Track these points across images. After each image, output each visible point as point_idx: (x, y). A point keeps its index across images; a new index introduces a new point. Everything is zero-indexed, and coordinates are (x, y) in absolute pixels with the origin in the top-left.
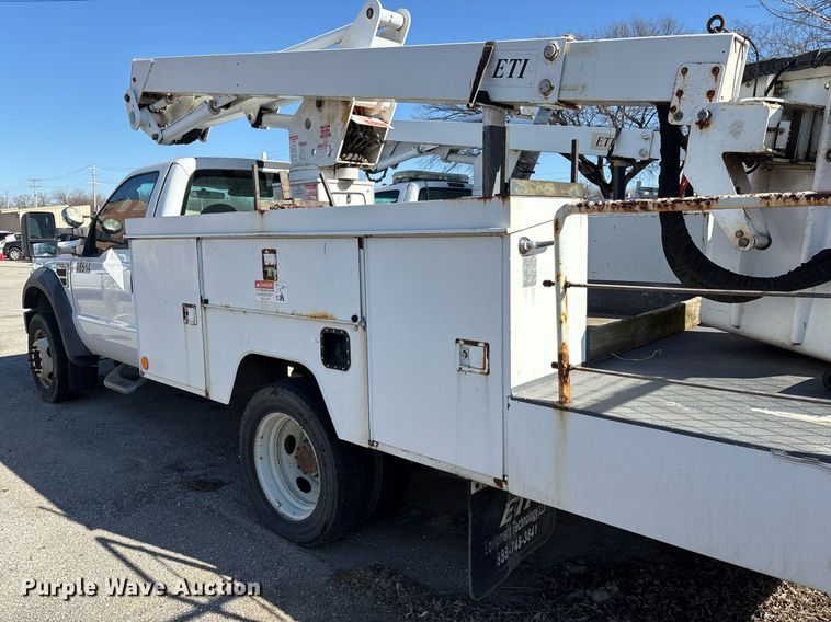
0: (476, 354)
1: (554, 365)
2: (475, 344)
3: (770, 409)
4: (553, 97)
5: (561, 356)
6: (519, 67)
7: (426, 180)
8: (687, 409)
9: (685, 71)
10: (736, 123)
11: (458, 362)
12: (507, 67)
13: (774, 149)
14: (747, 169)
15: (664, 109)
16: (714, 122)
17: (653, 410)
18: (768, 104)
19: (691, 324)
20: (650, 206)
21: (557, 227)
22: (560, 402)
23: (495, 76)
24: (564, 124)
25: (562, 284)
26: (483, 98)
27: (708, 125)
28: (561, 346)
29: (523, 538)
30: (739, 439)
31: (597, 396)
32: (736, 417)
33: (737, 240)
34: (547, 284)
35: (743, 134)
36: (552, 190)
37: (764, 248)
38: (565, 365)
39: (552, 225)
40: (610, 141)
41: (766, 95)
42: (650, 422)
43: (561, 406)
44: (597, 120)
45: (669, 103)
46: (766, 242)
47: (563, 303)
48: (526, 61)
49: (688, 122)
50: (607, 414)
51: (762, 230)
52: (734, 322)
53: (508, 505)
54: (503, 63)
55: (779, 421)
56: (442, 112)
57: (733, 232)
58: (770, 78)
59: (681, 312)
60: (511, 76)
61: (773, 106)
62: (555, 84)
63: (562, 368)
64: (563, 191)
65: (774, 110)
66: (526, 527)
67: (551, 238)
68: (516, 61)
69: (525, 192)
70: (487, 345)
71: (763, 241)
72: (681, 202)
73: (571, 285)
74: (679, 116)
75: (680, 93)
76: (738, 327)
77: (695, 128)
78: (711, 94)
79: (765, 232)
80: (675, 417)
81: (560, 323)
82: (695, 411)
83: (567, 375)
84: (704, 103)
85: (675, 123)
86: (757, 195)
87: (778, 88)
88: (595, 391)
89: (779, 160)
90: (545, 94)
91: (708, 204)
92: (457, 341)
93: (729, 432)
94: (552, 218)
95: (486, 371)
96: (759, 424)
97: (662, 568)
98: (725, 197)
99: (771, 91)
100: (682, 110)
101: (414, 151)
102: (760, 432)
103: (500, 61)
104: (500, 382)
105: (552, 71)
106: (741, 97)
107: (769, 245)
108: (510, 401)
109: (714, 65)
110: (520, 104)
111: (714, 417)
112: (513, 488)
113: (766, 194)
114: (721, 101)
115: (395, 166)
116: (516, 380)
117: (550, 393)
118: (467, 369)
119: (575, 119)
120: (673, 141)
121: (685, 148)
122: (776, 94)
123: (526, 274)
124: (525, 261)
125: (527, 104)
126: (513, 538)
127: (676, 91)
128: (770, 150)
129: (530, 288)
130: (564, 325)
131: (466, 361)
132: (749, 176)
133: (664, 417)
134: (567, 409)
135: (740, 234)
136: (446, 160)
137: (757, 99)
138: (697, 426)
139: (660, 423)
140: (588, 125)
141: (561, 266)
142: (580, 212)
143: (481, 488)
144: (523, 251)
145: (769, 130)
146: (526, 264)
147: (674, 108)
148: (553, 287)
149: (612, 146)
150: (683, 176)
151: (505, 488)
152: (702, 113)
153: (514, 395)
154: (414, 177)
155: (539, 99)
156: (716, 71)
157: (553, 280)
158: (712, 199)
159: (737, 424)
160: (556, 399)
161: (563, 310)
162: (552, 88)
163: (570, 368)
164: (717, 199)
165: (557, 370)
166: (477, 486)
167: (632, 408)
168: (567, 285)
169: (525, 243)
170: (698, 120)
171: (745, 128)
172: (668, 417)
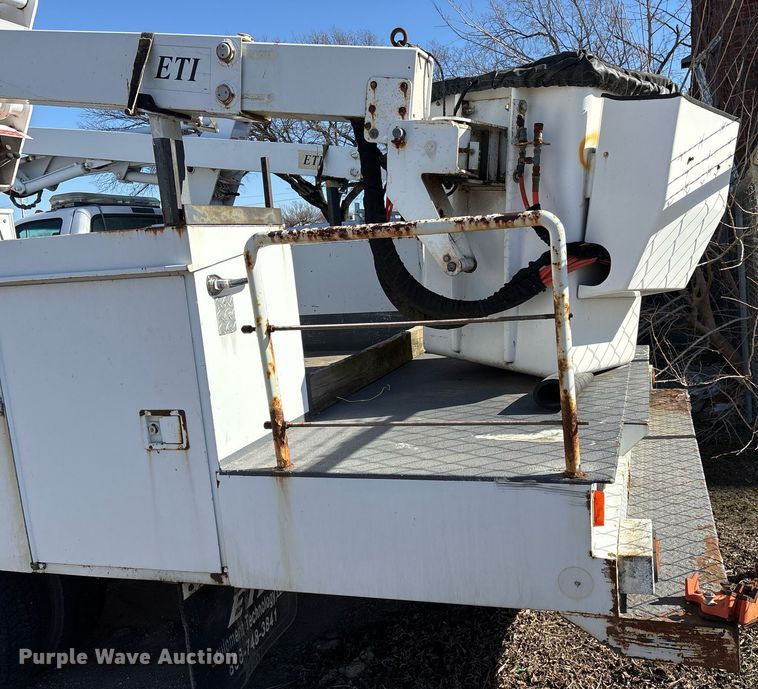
0: (169, 427)
1: (267, 425)
2: (166, 413)
3: (492, 433)
4: (235, 106)
5: (274, 413)
6: (188, 67)
7: (99, 205)
8: (416, 448)
9: (374, 85)
10: (429, 143)
11: (147, 440)
12: (174, 67)
13: (467, 170)
14: (447, 191)
15: (359, 124)
16: (409, 140)
17: (382, 456)
18: (457, 124)
19: (418, 353)
20: (350, 234)
21: (250, 262)
22: (279, 468)
23: (159, 76)
24: (274, 140)
25: (264, 329)
26: (146, 103)
27: (404, 144)
28: (273, 402)
29: (261, 630)
30: (465, 474)
31: (321, 451)
32: (461, 449)
33: (446, 264)
34: (247, 329)
35: (437, 154)
36: (242, 217)
37: (471, 270)
38: (280, 424)
39: (243, 258)
40: (318, 160)
41: (455, 115)
42: (378, 472)
43: (280, 472)
44: (309, 136)
45: (363, 119)
46: (472, 265)
47: (268, 351)
48: (196, 61)
49: (384, 142)
50: (332, 471)
51: (467, 252)
52: (454, 347)
53: (236, 598)
54: (166, 62)
55: (499, 445)
56: (121, 121)
57: (441, 257)
58: (457, 97)
59: (406, 340)
60: (179, 78)
61: (462, 126)
62: (236, 90)
63: (277, 428)
64: (256, 218)
65: (463, 130)
66: (263, 617)
67: (243, 274)
68: (183, 60)
69: (206, 221)
70: (182, 413)
71: (469, 264)
72: (380, 228)
73: (275, 329)
74: (374, 134)
75: (372, 109)
76: (458, 352)
77: (391, 146)
78: (403, 111)
79: (470, 255)
80: (404, 460)
81: (268, 375)
82: (424, 449)
83: (283, 435)
84: (397, 121)
85: (371, 141)
86: (452, 219)
87: (465, 108)
88: (319, 446)
89: (473, 181)
90: (226, 103)
91: (407, 229)
92: (142, 413)
93: (456, 467)
94: (242, 252)
95: (184, 445)
96: (482, 452)
97: (415, 617)
98: (423, 221)
99: (459, 111)
100: (377, 127)
101: (78, 169)
102: (485, 461)
103: (163, 58)
104: (204, 455)
105: (230, 75)
106: (431, 116)
107: (475, 267)
108: (219, 476)
109: (402, 81)
110: (200, 113)
111: (442, 452)
112: (236, 580)
113: (460, 218)
114: (413, 119)
115: (54, 187)
116: (224, 449)
117: (266, 459)
118: (159, 446)
119: (285, 135)
120: (372, 161)
121: (385, 168)
122: (465, 114)
123: (221, 319)
124: (217, 304)
125: (205, 114)
126: (248, 635)
127: (368, 107)
128: (464, 171)
129: (228, 336)
130: (272, 376)
131: (157, 437)
132: (450, 198)
133: (393, 463)
134: (288, 475)
135: (447, 258)
136: (125, 180)
137: (446, 118)
138: (426, 466)
139: (389, 471)
140: (300, 141)
141: (260, 307)
142: (274, 242)
143: (196, 588)
144: (214, 292)
145: (461, 150)
146: (220, 308)
147: (369, 125)
148: (254, 333)
149: (321, 164)
150: (387, 199)
151: (225, 582)
152: (396, 131)
153: (223, 468)
154: (82, 201)
155: (219, 108)
156: (404, 87)
157: (254, 326)
158: (410, 224)
159: (463, 456)
160: (274, 464)
161: (270, 359)
162: (233, 95)
163: (286, 426)
164: (415, 224)
165: (270, 431)
166: (191, 586)
167: (359, 459)
168: (271, 330)
169: (215, 282)
170: (393, 138)
171: (438, 148)
172: (397, 462)
